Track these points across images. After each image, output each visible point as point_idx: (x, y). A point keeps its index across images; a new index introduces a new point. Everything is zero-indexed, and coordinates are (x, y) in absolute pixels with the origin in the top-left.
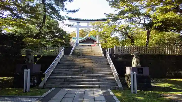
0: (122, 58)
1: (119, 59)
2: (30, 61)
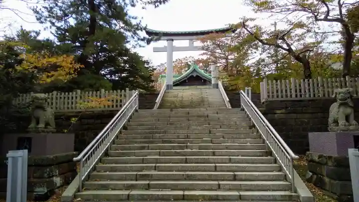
0: (283, 111)
1: (276, 114)
2: (42, 125)
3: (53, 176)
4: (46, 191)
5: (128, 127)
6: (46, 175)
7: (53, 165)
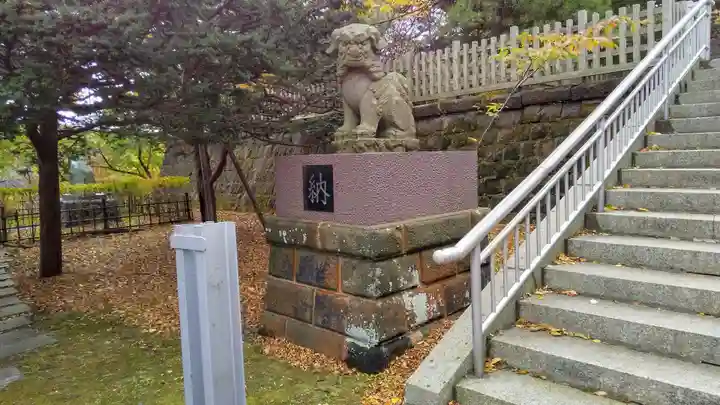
2: (368, 127)
3: (398, 291)
4: (376, 341)
5: (675, 123)
6: (373, 286)
7: (398, 255)
